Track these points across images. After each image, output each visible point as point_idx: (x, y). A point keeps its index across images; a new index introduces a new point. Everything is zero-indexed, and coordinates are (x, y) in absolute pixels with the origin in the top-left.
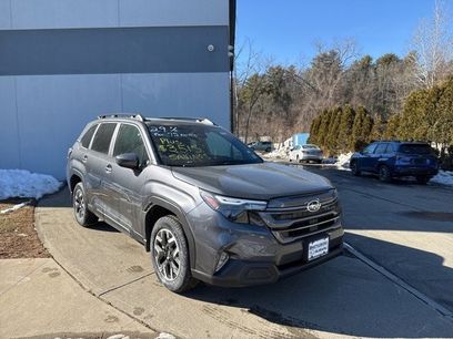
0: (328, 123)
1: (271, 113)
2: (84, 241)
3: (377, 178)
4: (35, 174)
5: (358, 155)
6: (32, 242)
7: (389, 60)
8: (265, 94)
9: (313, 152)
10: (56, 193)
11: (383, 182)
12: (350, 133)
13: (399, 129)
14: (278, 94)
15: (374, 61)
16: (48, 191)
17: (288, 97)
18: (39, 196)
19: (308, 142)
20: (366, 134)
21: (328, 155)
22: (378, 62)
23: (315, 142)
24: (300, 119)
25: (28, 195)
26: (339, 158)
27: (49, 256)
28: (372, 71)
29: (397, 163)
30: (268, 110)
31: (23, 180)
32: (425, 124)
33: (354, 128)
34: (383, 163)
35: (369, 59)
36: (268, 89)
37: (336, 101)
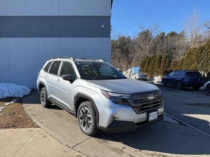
0: (149, 62)
1: (120, 58)
2: (52, 119)
3: (176, 87)
4: (18, 86)
5: (166, 77)
6: (26, 120)
7: (173, 34)
8: (117, 49)
9: (143, 76)
10: (29, 95)
11: (179, 89)
12: (159, 67)
13: (183, 65)
14: (123, 49)
15: (166, 35)
16: (26, 94)
17: (127, 50)
18: (21, 96)
19: (139, 71)
20: (167, 67)
21: (149, 77)
22: (168, 35)
23: (143, 71)
24: (134, 60)
25: (16, 96)
26: (155, 78)
27: (38, 127)
28: (165, 39)
29: (185, 81)
30: (118, 56)
31: (13, 88)
32: (196, 63)
33: (162, 65)
34: (178, 81)
35: (164, 34)
36: (118, 47)
37: (150, 52)
